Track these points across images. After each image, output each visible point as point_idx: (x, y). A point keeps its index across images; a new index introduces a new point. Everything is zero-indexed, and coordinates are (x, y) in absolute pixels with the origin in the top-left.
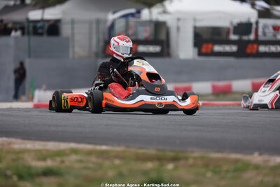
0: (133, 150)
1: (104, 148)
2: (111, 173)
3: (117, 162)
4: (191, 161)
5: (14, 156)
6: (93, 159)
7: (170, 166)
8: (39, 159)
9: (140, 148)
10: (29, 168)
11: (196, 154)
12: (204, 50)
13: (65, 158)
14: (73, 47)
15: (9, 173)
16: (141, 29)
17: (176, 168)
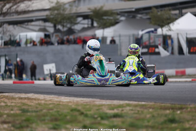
0: (158, 104)
1: (143, 103)
2: (148, 116)
3: (151, 110)
4: (189, 109)
5: (97, 108)
6: (138, 109)
7: (179, 112)
8: (110, 109)
9: (162, 103)
10: (106, 113)
11: (191, 106)
12: (192, 51)
13: (124, 109)
14: (121, 49)
15: (96, 116)
16: (157, 39)
17: (181, 113)
